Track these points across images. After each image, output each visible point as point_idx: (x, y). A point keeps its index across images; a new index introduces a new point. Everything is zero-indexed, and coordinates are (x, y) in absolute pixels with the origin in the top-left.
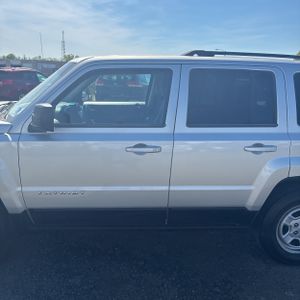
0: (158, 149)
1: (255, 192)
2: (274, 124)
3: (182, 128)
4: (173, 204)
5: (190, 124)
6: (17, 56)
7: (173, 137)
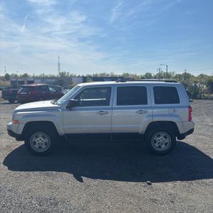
0: (107, 113)
1: (141, 128)
2: (146, 103)
3: (115, 106)
4: (113, 132)
5: (117, 104)
6: (29, 74)
7: (112, 109)
